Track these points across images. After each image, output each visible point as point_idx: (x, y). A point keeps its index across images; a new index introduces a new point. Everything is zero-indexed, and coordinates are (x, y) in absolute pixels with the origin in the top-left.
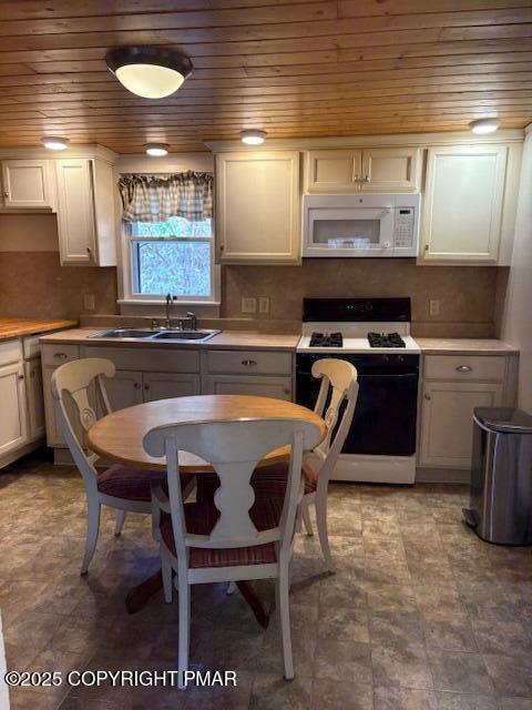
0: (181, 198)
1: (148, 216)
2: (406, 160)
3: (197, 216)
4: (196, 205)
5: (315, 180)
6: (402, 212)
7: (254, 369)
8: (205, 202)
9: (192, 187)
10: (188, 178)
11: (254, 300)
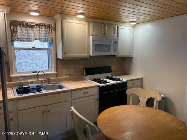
1: (25, 39)
2: (114, 28)
3: (45, 40)
4: (45, 36)
5: (93, 32)
6: (115, 43)
7: (88, 95)
8: (49, 35)
9: (44, 29)
10: (42, 26)
11: (68, 70)
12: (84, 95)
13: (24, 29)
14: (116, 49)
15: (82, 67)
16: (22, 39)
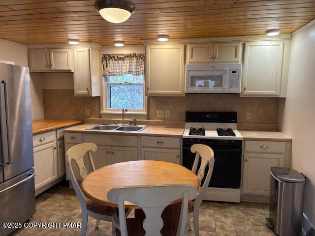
0: (130, 65)
1: (115, 73)
2: (235, 48)
3: (137, 73)
4: (136, 69)
5: (192, 58)
6: (233, 72)
7: (163, 146)
8: (141, 67)
9: (135, 61)
10: (133, 57)
11: (163, 111)
12: (158, 145)
13: (117, 62)
14: (234, 83)
15: (184, 109)
16: (113, 74)
